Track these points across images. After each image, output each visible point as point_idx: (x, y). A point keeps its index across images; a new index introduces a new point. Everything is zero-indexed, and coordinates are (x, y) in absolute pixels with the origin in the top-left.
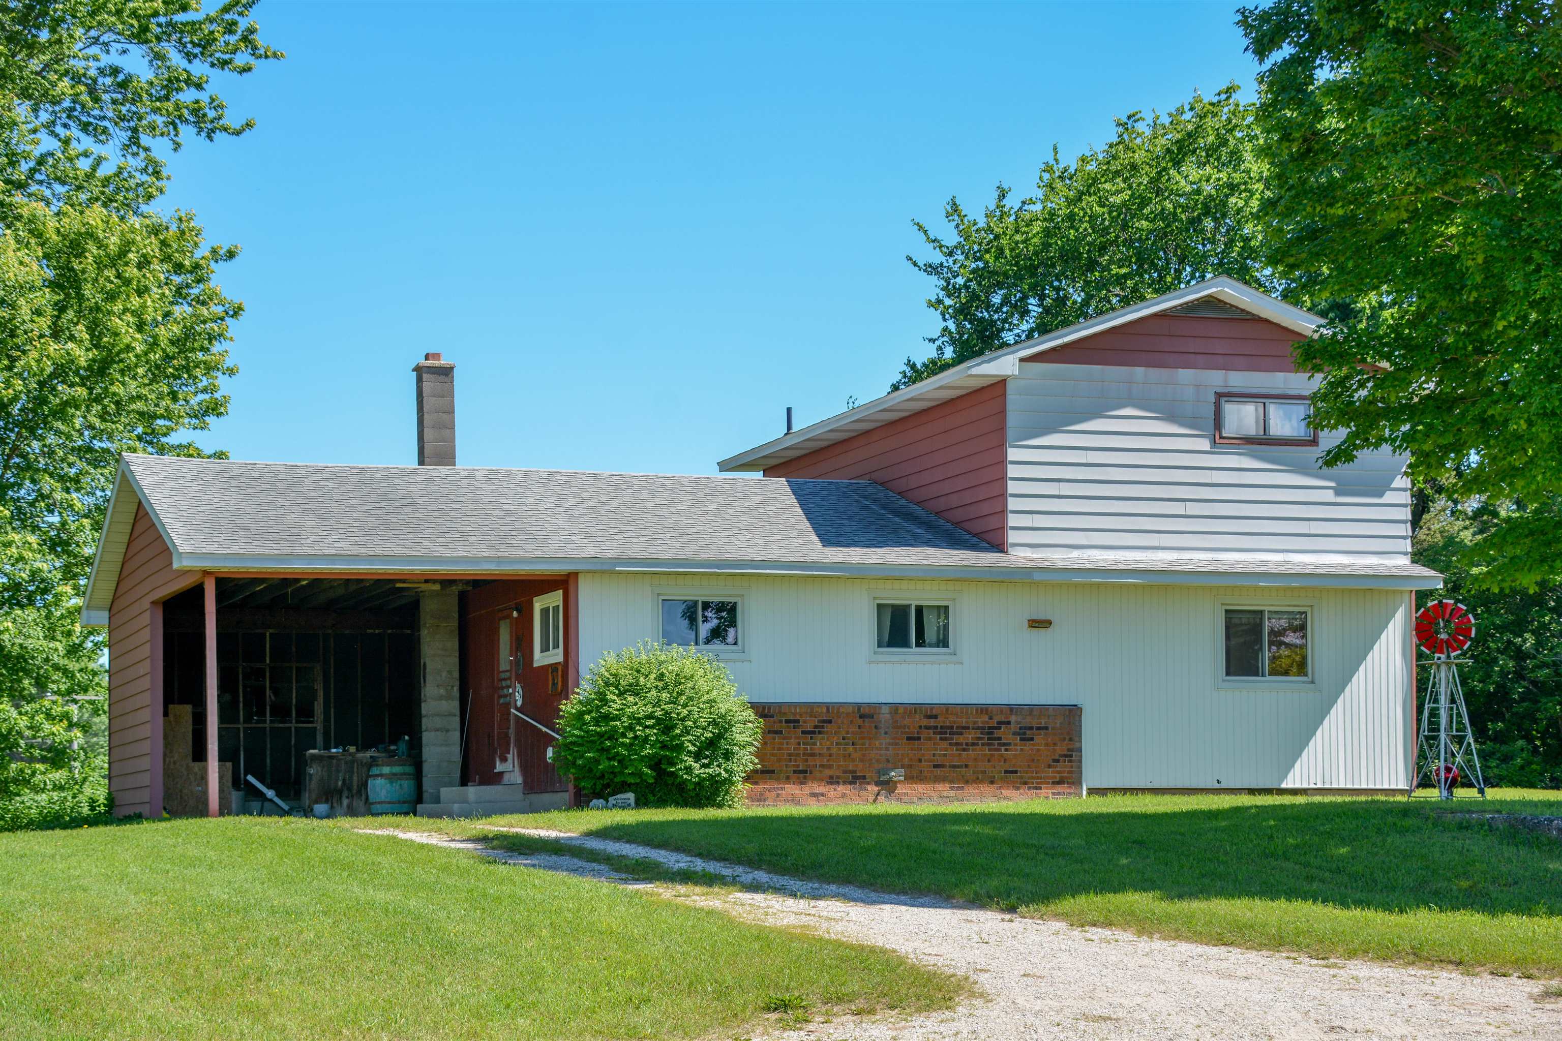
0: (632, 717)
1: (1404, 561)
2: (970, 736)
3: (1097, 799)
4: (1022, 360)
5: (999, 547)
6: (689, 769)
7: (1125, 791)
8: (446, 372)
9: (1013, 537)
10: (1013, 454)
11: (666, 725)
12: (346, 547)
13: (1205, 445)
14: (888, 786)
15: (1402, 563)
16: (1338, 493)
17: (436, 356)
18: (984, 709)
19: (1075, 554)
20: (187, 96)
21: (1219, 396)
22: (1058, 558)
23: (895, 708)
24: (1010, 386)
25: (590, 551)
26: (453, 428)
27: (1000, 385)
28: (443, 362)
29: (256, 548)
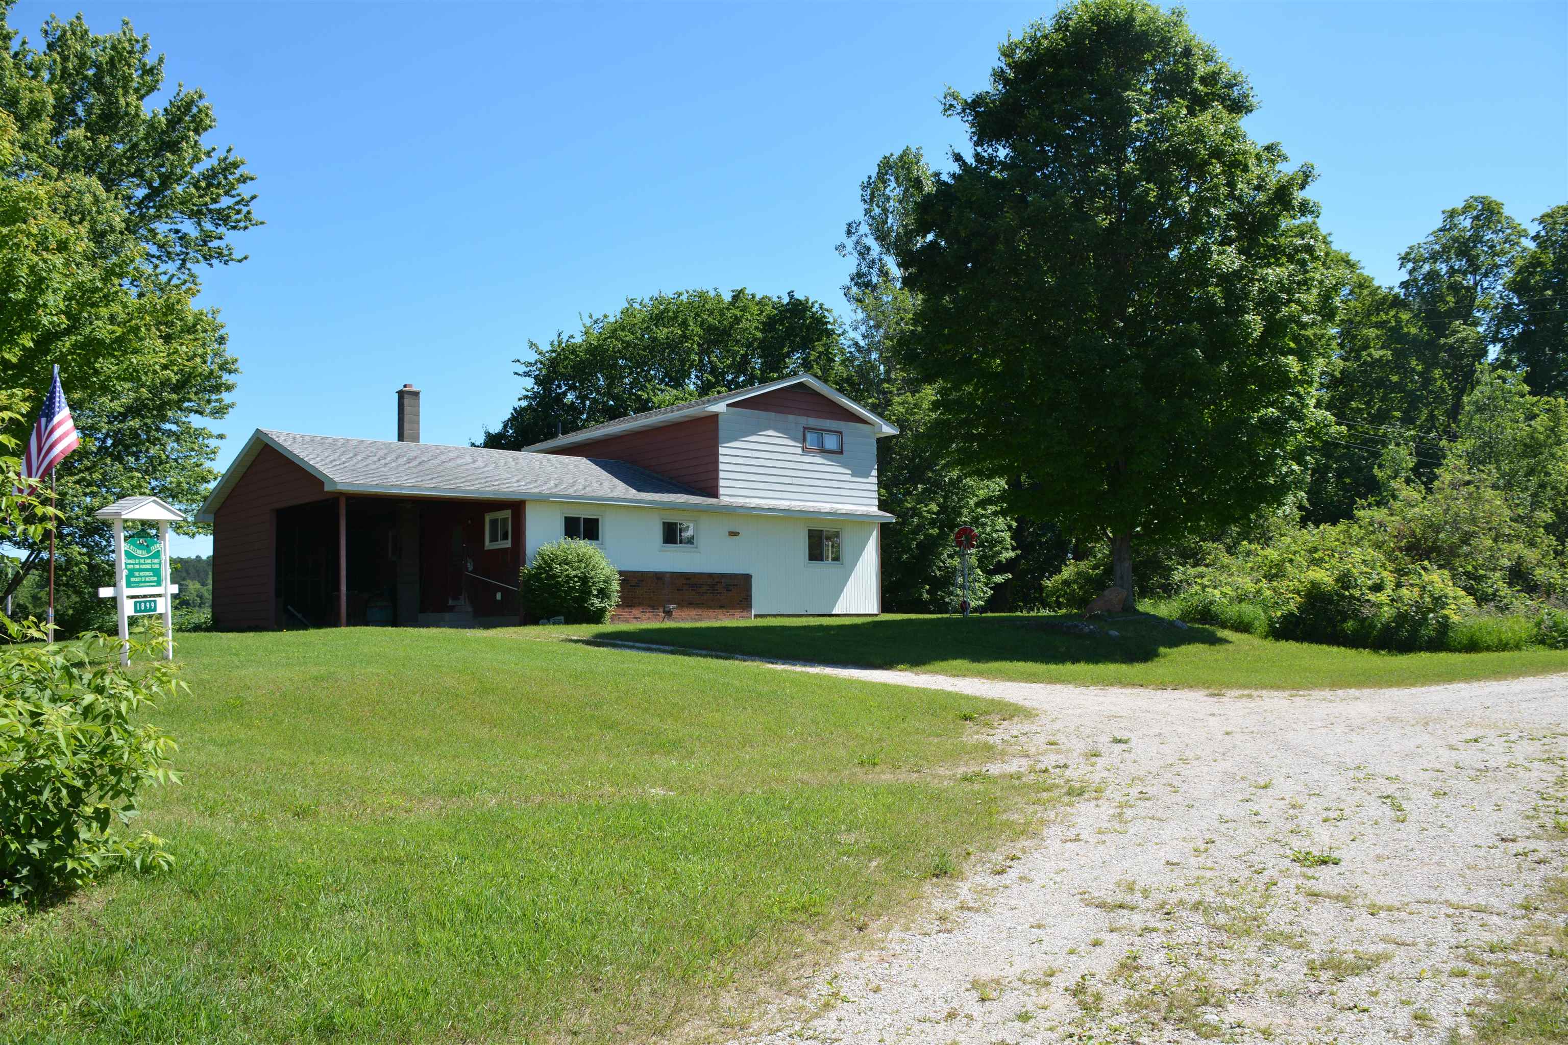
0: (567, 576)
1: (876, 509)
2: (704, 588)
3: (759, 619)
4: (728, 405)
5: (715, 495)
6: (592, 604)
7: (774, 616)
8: (416, 394)
9: (722, 491)
10: (721, 450)
11: (584, 580)
12: (411, 482)
13: (799, 451)
14: (668, 614)
15: (874, 510)
16: (853, 475)
17: (411, 386)
18: (710, 575)
19: (748, 500)
20: (214, 244)
21: (805, 428)
22: (741, 501)
23: (673, 574)
24: (720, 417)
25: (535, 490)
26: (418, 423)
27: (715, 417)
28: (414, 389)
29: (367, 481)
